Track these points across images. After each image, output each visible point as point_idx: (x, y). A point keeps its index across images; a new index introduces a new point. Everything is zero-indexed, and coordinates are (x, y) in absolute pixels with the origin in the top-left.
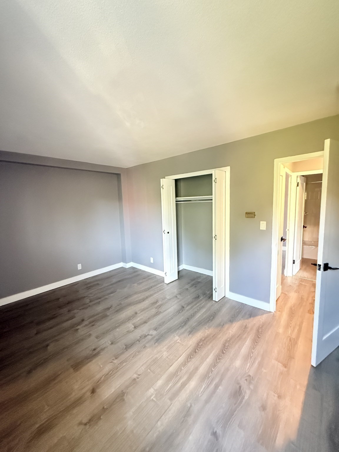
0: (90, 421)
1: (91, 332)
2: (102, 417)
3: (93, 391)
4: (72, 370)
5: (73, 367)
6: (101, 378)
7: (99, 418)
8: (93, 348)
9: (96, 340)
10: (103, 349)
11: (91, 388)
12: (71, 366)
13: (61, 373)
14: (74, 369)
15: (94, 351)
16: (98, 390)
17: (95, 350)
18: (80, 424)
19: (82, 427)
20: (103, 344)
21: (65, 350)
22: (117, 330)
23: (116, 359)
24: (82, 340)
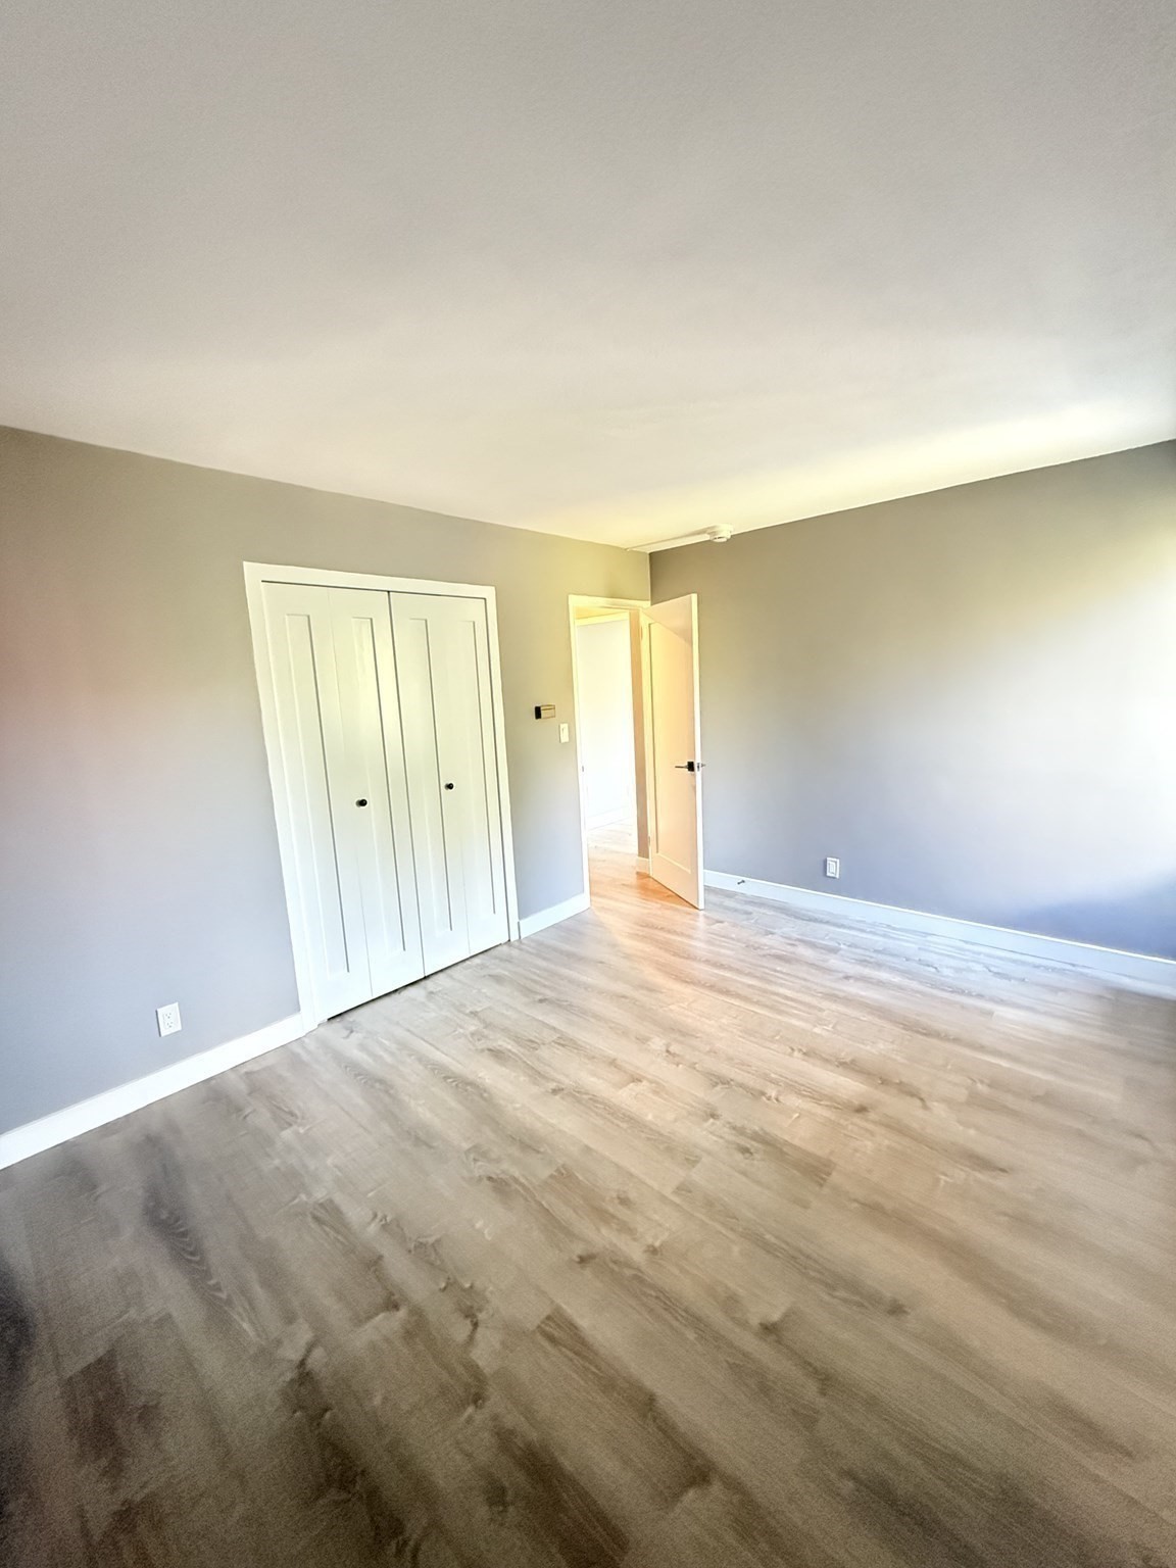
0: (912, 1095)
1: (668, 1192)
2: (898, 1081)
3: (861, 1110)
4: (835, 1178)
5: (822, 1179)
6: (827, 1106)
7: (901, 1083)
8: (739, 1157)
9: (706, 1159)
10: (739, 1131)
11: (860, 1115)
12: (821, 1185)
13: (856, 1200)
14: (829, 1174)
15: (752, 1151)
16: (856, 1103)
17: (745, 1151)
18: (925, 1107)
19: (929, 1103)
20: (721, 1137)
21: (773, 1240)
22: (650, 1117)
23: (763, 1094)
24: (710, 1204)
